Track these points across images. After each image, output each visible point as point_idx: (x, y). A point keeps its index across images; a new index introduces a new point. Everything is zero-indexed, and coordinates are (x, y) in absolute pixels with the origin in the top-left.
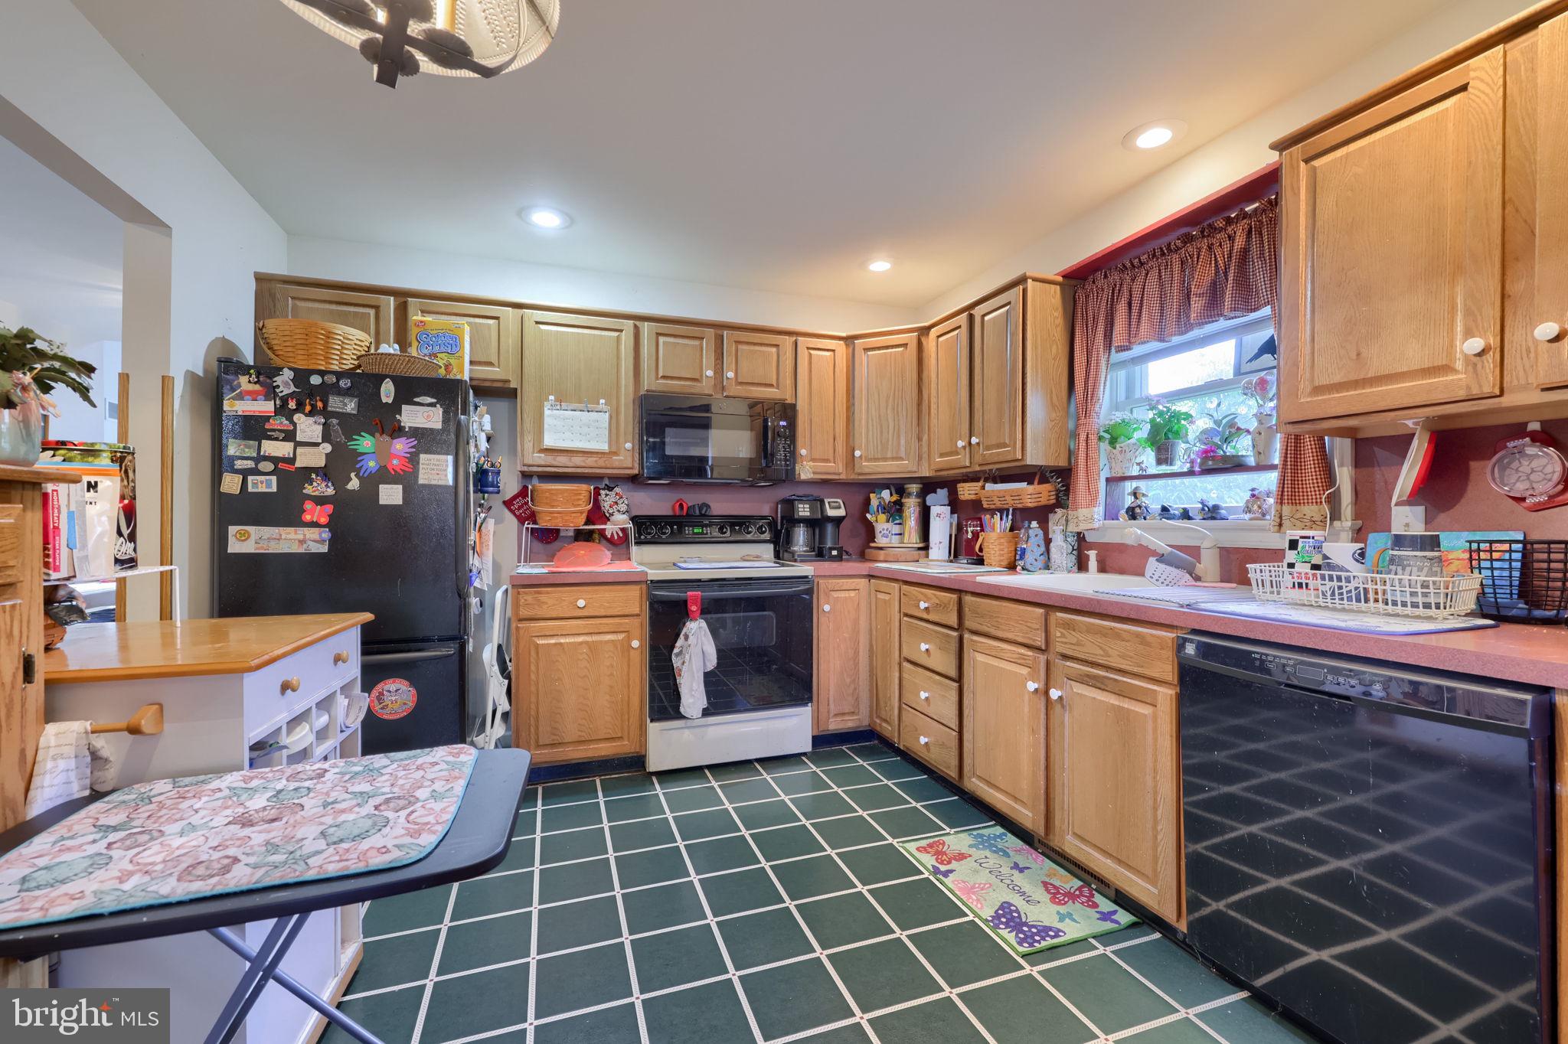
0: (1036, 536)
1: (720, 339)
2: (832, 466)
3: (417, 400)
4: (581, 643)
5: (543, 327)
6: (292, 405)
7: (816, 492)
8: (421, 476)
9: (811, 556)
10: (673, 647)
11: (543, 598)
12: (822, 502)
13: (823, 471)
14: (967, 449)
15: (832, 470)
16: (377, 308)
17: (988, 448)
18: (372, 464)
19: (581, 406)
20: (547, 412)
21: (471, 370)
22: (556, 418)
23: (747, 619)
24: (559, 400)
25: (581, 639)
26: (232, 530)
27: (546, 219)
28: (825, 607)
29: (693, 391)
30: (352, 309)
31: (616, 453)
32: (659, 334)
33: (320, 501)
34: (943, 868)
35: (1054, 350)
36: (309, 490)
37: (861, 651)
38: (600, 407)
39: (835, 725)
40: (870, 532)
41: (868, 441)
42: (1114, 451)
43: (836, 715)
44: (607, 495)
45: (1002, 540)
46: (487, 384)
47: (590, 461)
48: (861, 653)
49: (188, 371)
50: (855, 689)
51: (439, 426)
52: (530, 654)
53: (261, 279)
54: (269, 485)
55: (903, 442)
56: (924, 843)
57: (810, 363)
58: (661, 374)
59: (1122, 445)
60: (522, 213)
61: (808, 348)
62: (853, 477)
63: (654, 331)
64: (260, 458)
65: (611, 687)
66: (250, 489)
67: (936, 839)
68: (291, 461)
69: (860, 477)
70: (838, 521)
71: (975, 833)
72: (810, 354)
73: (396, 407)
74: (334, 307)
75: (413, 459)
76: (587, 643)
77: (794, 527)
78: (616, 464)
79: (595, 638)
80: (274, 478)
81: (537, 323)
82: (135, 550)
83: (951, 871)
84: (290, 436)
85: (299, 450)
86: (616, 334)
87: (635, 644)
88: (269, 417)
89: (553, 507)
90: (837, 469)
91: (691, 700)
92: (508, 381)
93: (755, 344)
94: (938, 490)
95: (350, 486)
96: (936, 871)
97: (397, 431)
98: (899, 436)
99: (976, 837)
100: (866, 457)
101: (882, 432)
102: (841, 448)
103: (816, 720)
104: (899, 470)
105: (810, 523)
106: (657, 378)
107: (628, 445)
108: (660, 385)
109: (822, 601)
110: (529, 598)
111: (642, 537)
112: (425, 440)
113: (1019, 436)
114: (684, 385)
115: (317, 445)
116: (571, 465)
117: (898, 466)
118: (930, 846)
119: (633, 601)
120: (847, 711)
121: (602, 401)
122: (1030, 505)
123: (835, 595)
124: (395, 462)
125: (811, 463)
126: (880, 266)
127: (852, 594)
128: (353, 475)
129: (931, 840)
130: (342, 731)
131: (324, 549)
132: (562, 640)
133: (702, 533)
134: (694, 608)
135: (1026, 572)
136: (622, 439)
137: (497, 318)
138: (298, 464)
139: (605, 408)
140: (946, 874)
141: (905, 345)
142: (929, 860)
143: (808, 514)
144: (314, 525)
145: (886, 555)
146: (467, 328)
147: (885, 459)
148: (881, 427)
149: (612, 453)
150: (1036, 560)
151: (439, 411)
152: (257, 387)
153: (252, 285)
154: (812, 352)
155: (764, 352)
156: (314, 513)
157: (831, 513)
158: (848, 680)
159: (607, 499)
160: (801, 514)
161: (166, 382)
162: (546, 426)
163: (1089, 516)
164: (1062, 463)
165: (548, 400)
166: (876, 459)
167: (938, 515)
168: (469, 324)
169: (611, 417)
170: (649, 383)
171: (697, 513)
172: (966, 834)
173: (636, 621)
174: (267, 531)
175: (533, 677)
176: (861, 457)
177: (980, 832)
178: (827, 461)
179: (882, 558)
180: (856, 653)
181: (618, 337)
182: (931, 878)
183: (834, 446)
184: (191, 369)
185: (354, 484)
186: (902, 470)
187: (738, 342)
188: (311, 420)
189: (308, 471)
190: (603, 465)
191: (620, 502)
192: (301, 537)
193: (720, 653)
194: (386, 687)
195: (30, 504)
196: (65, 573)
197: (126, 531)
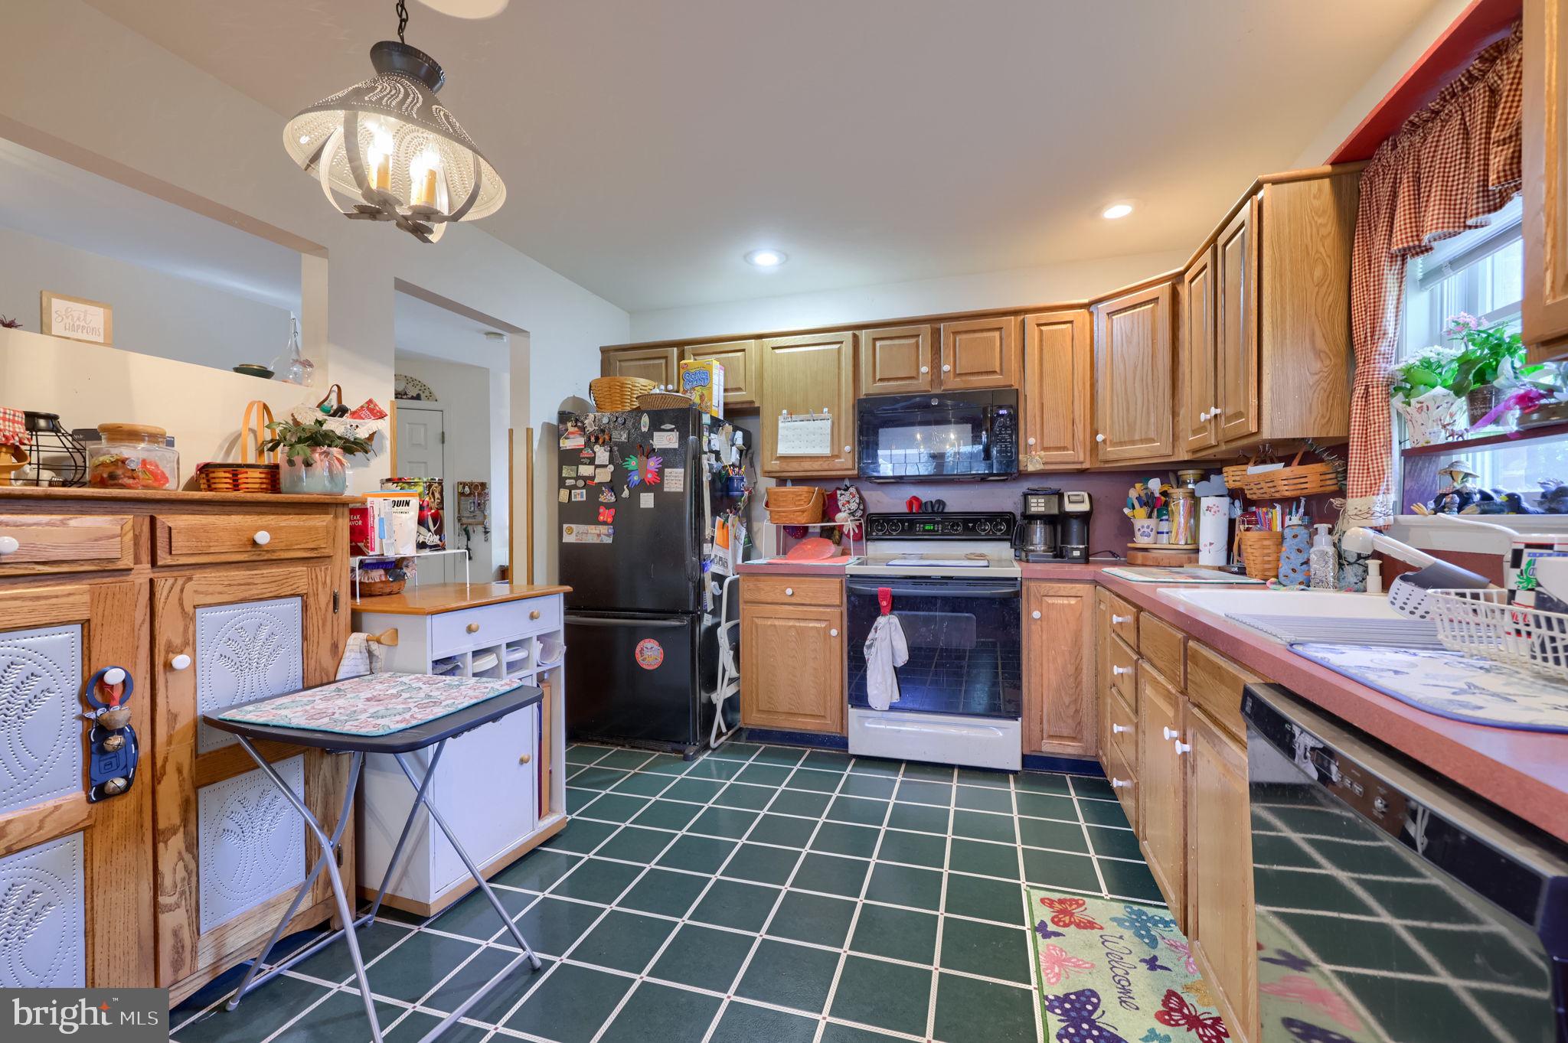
0: (1295, 536)
1: (936, 334)
2: (1071, 454)
3: (663, 427)
4: (790, 627)
5: (777, 351)
6: (593, 439)
7: (1053, 484)
8: (665, 485)
9: (1047, 556)
10: (865, 639)
11: (761, 585)
12: (1061, 496)
13: (1058, 460)
14: (1213, 423)
15: (1071, 459)
16: (666, 358)
17: (1229, 419)
18: (636, 478)
19: (808, 416)
20: (781, 425)
21: (725, 397)
22: (787, 429)
23: (943, 619)
24: (790, 414)
25: (791, 623)
26: (565, 526)
27: (766, 259)
28: (1033, 614)
29: (909, 389)
30: (652, 362)
31: (838, 456)
32: (875, 340)
33: (608, 506)
34: (1051, 927)
35: (1318, 273)
36: (602, 499)
37: (1085, 667)
38: (823, 416)
39: (1050, 747)
40: (1127, 529)
41: (1113, 423)
42: (1409, 409)
43: (1051, 737)
44: (841, 495)
45: (1266, 543)
46: (739, 406)
47: (816, 465)
48: (1085, 671)
49: (544, 423)
50: (1077, 711)
51: (676, 446)
52: (752, 631)
53: (604, 351)
54: (582, 497)
55: (1152, 419)
56: (1056, 896)
57: (1041, 341)
58: (878, 377)
59: (1420, 398)
60: (747, 257)
61: (1039, 325)
62: (1098, 465)
63: (871, 338)
64: (577, 478)
65: (815, 669)
66: (573, 500)
67: (1076, 898)
68: (593, 478)
69: (1106, 466)
70: (1085, 518)
71: (1136, 907)
72: (1041, 331)
73: (649, 435)
74: (642, 363)
75: (660, 473)
76: (794, 627)
77: (1030, 523)
78: (838, 466)
79: (802, 624)
80: (584, 491)
81: (773, 348)
82: (440, 540)
83: (1057, 934)
84: (592, 461)
85: (598, 470)
86: (836, 346)
87: (834, 632)
88: (582, 449)
89: (779, 507)
90: (1078, 456)
91: (875, 692)
92: (752, 402)
93: (974, 331)
94: (1213, 477)
95: (623, 495)
96: (1041, 928)
97: (651, 452)
98: (1148, 413)
99: (1133, 912)
100: (1111, 441)
101: (1128, 409)
102: (1081, 432)
103: (1026, 738)
104: (1148, 454)
105: (1049, 520)
106: (874, 381)
107: (848, 448)
108: (879, 388)
109: (1033, 606)
110: (751, 585)
111: (874, 534)
112: (668, 458)
113: (1254, 401)
114: (900, 385)
115: (606, 466)
116: (800, 469)
117: (1147, 449)
118: (1061, 902)
119: (833, 594)
120: (1065, 735)
121: (826, 410)
122: (1288, 494)
123: (1050, 600)
124: (650, 476)
125: (1043, 453)
126: (1117, 211)
127: (1073, 601)
128: (625, 487)
129: (1068, 897)
130: (538, 665)
131: (609, 540)
132: (777, 623)
133: (933, 530)
134: (884, 603)
135: (1281, 587)
136: (843, 443)
137: (744, 350)
138: (596, 481)
139: (827, 415)
140: (1047, 935)
141: (1155, 300)
142: (1044, 914)
143: (1043, 509)
144: (604, 523)
145: (1144, 558)
146: (716, 364)
147: (1133, 442)
148: (1128, 403)
149: (834, 456)
150: (1294, 570)
151: (675, 435)
152: (576, 429)
153: (598, 357)
154: (1043, 328)
155: (984, 338)
156: (605, 515)
157: (1069, 507)
158: (1067, 700)
159: (841, 498)
160: (1033, 509)
161: (529, 432)
162: (779, 437)
163: (1364, 508)
164: (1334, 432)
165: (781, 414)
166: (1121, 444)
167: (1208, 509)
168: (717, 360)
169: (833, 423)
170: (868, 387)
171: (930, 510)
172: (1122, 905)
173: (837, 610)
174: (582, 528)
175: (754, 651)
176: (1104, 441)
177: (1145, 909)
178: (1064, 448)
179: (1139, 562)
180: (1078, 670)
181: (839, 349)
182: (1029, 934)
183: (1073, 430)
184: (547, 421)
185: (626, 493)
186: (1154, 454)
187: (955, 333)
188: (602, 448)
189: (601, 484)
190: (827, 468)
191: (852, 501)
192: (598, 532)
193: (912, 650)
194: (645, 645)
195: (340, 515)
196: (377, 552)
197: (433, 529)
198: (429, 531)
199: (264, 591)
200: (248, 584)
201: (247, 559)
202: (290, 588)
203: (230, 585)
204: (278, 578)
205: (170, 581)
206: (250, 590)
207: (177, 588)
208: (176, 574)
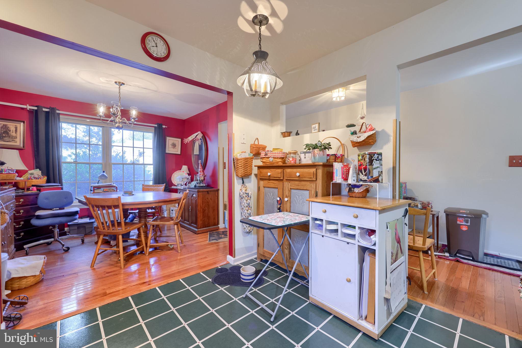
195: (319, 169)
196: (335, 181)
197: (364, 174)
198: (363, 174)
199: (301, 187)
200: (298, 185)
201: (298, 179)
202: (306, 188)
203: (295, 185)
204: (303, 185)
205: (287, 183)
206: (298, 187)
207: (288, 184)
208: (288, 181)
